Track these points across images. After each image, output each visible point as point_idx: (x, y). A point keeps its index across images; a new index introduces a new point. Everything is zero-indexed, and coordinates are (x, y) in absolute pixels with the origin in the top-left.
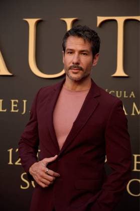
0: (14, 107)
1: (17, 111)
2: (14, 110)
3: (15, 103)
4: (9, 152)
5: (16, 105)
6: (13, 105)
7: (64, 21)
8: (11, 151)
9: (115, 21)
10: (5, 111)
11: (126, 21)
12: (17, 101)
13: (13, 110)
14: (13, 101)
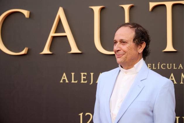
0: (84, 79)
1: (86, 82)
2: (84, 81)
3: (84, 75)
4: (80, 115)
5: (85, 77)
6: (82, 77)
7: (122, 7)
8: (81, 114)
9: (164, 5)
10: (76, 82)
11: (174, 5)
12: (86, 74)
13: (82, 82)
14: (82, 74)
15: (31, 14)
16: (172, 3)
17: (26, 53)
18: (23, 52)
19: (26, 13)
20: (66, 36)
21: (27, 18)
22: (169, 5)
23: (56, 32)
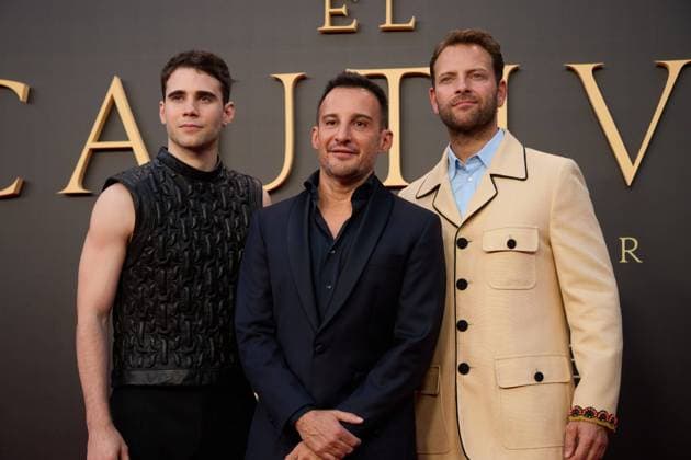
7: (278, 80)
9: (383, 77)
11: (405, 77)
15: (31, 94)
16: (400, 72)
17: (17, 192)
18: (10, 190)
19: (19, 89)
20: (130, 149)
21: (22, 102)
22: (394, 76)
23: (100, 138)
